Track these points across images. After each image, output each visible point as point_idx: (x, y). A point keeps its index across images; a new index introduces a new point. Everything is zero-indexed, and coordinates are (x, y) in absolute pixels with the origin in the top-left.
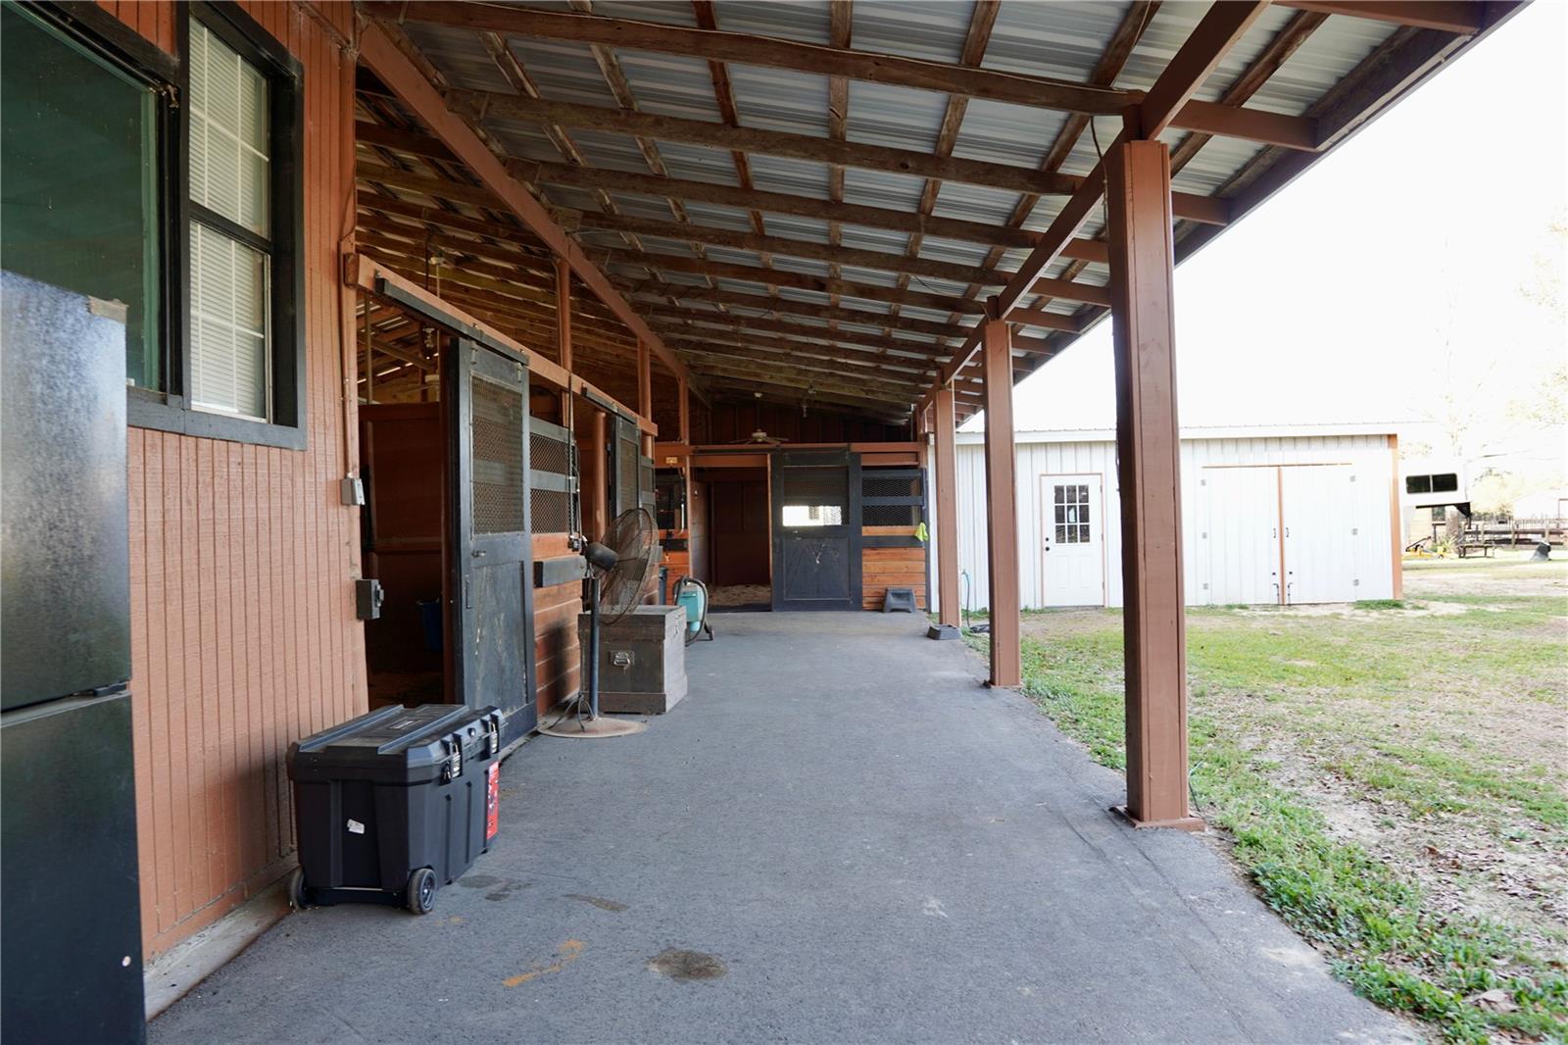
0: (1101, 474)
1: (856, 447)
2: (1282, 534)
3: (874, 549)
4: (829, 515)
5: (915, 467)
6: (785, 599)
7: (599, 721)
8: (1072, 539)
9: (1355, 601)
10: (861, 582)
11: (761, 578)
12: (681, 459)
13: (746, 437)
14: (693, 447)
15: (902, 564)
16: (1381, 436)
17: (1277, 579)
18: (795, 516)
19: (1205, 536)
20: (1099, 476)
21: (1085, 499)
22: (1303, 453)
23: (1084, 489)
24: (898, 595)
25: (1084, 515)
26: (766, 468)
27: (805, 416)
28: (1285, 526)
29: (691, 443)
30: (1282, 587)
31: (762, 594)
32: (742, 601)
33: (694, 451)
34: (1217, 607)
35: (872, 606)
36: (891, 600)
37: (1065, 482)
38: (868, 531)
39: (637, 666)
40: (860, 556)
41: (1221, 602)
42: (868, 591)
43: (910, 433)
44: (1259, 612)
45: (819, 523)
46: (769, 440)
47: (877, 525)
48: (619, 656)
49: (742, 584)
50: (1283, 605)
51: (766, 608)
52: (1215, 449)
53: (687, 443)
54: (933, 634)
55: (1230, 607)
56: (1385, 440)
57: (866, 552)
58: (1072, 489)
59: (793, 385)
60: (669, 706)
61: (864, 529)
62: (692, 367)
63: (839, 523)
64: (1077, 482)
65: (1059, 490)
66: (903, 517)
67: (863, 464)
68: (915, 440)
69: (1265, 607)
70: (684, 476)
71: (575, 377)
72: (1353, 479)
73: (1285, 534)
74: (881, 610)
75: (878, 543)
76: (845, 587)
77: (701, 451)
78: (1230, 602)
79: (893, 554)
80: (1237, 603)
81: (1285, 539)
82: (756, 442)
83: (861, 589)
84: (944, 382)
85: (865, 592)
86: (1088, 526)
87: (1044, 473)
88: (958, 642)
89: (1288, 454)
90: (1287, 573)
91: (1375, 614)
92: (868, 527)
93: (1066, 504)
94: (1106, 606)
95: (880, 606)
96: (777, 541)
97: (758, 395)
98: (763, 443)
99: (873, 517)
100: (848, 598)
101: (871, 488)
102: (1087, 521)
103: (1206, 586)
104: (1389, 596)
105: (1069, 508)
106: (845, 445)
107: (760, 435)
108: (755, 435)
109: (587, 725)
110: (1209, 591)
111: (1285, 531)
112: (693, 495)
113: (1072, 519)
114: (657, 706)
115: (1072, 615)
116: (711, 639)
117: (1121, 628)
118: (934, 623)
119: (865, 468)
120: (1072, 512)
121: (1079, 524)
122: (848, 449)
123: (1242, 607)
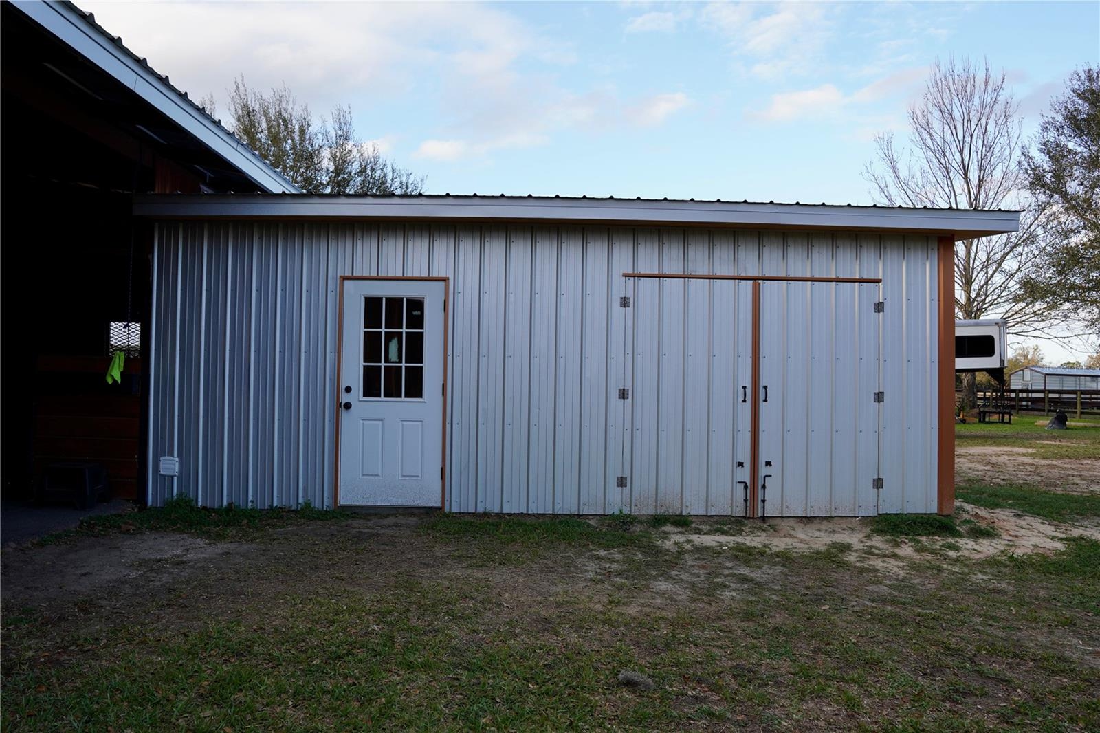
0: (445, 280)
2: (756, 394)
8: (393, 392)
9: (873, 513)
17: (745, 474)
19: (623, 394)
20: (443, 283)
21: (418, 322)
23: (416, 305)
25: (415, 348)
28: (763, 382)
30: (754, 488)
37: (385, 291)
41: (647, 510)
50: (753, 518)
52: (647, 245)
55: (662, 520)
58: (395, 303)
64: (405, 291)
65: (372, 304)
69: (723, 521)
72: (879, 307)
73: (762, 396)
78: (663, 511)
80: (674, 513)
81: (762, 405)
86: (419, 369)
87: (348, 274)
89: (772, 260)
90: (762, 463)
93: (383, 333)
94: (447, 510)
102: (419, 359)
103: (622, 482)
105: (389, 337)
110: (627, 490)
111: (762, 391)
113: (393, 355)
120: (393, 346)
121: (404, 365)
123: (681, 521)
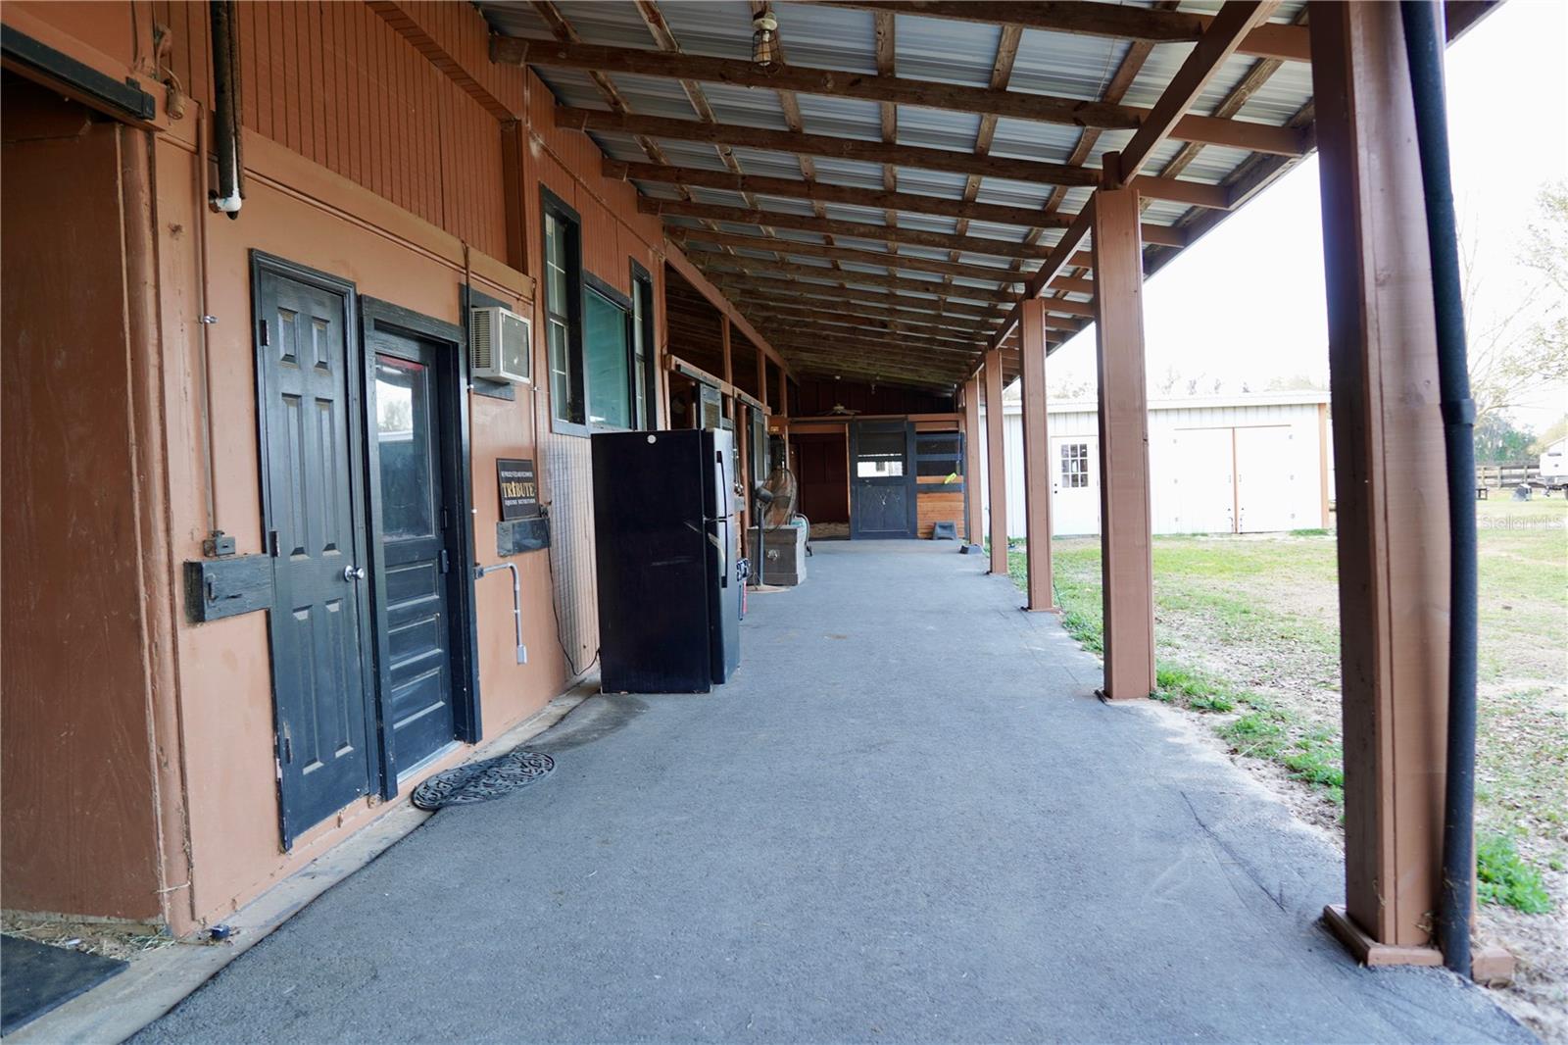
1: (912, 417)
2: (1235, 480)
3: (926, 493)
4: (894, 469)
5: (957, 432)
6: (860, 531)
7: (762, 586)
9: (1290, 530)
10: (916, 518)
11: (842, 518)
12: (782, 429)
13: (827, 410)
14: (790, 419)
15: (946, 504)
16: (1313, 405)
17: (1232, 515)
18: (866, 469)
19: (1176, 481)
20: (1091, 438)
21: (1084, 454)
22: (1252, 418)
23: (1084, 447)
24: (943, 527)
25: (1084, 467)
26: (845, 434)
27: (873, 393)
28: (1238, 474)
29: (789, 416)
30: (1235, 520)
31: (842, 529)
32: (827, 533)
33: (791, 422)
34: (1184, 535)
35: (925, 536)
36: (938, 530)
37: (1069, 442)
38: (921, 480)
39: (781, 559)
40: (916, 498)
41: (1188, 531)
42: (922, 525)
43: (951, 406)
44: (1216, 538)
45: (885, 474)
46: (846, 412)
47: (927, 475)
48: (771, 553)
49: (825, 522)
50: (1236, 533)
51: (847, 538)
52: (1184, 417)
53: (786, 415)
54: (964, 551)
55: (1194, 535)
56: (1317, 407)
57: (920, 495)
58: (1075, 447)
59: (864, 371)
60: (799, 581)
61: (918, 478)
62: (789, 360)
63: (901, 474)
64: (1082, 441)
65: (1064, 448)
66: (949, 468)
67: (918, 430)
68: (957, 412)
69: (1222, 535)
70: (784, 441)
71: (736, 388)
72: (1291, 437)
73: (1238, 479)
74: (931, 539)
75: (929, 489)
76: (905, 522)
77: (797, 422)
78: (1195, 532)
79: (940, 497)
80: (1200, 531)
81: (1238, 483)
82: (835, 414)
83: (916, 523)
84: (971, 374)
85: (919, 525)
86: (1086, 475)
88: (981, 555)
89: (1239, 419)
90: (1239, 510)
91: (1302, 539)
92: (922, 478)
93: (1070, 459)
95: (930, 535)
96: (854, 487)
97: (838, 378)
98: (842, 414)
99: (926, 469)
100: (906, 530)
101: (924, 448)
102: (1086, 471)
103: (1176, 520)
104: (1319, 527)
105: (1073, 461)
106: (903, 416)
107: (840, 408)
108: (836, 408)
109: (758, 588)
110: (1179, 523)
111: (1237, 477)
112: (790, 454)
113: (1075, 469)
114: (793, 581)
115: (1072, 541)
116: (811, 555)
117: (1100, 548)
118: (964, 543)
119: (919, 433)
120: (1075, 464)
121: (1080, 473)
122: (906, 419)
123: (1204, 535)
